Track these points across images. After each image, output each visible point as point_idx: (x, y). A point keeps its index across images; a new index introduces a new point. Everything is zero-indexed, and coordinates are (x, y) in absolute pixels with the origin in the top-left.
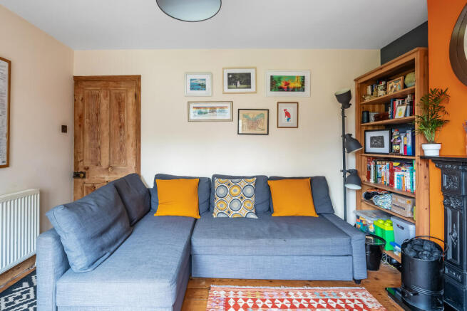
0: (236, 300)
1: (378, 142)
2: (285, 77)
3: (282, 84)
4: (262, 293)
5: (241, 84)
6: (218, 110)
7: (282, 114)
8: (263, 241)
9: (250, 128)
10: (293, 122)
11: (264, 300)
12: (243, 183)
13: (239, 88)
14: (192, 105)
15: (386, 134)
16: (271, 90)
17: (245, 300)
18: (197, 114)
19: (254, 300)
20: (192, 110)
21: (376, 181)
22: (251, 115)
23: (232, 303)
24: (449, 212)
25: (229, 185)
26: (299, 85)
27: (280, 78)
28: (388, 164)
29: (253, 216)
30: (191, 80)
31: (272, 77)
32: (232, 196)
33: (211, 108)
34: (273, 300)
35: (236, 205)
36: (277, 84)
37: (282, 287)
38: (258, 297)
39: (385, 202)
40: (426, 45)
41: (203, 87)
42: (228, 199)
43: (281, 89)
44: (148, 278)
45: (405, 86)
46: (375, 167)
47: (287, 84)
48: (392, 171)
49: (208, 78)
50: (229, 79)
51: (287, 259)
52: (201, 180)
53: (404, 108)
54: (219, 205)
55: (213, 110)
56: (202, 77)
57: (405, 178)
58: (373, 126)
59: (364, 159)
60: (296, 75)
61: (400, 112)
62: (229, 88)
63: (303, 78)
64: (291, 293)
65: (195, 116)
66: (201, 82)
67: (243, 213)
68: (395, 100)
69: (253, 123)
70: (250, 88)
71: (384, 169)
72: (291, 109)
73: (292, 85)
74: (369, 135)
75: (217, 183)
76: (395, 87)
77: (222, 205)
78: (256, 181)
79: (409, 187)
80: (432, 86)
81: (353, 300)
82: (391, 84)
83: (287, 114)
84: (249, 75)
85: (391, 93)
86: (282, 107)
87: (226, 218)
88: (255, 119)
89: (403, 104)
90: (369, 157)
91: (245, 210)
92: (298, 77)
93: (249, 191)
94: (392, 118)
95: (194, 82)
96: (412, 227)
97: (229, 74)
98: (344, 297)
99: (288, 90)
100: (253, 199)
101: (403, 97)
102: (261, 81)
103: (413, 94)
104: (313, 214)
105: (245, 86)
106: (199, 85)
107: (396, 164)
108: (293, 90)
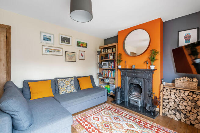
0: (80, 119)
1: (105, 65)
2: (82, 42)
3: (80, 44)
4: (86, 114)
5: (66, 41)
6: (57, 51)
7: (80, 55)
8: (85, 97)
9: (69, 59)
10: (83, 58)
11: (88, 115)
12: (70, 80)
13: (65, 43)
14: (44, 47)
15: (107, 63)
16: (77, 46)
17: (82, 117)
18: (47, 51)
19: (85, 116)
20: (44, 49)
21: (104, 75)
22: (70, 54)
23: (79, 120)
24: (122, 80)
25: (64, 81)
26: (85, 46)
27: (80, 42)
28: (107, 71)
29: (75, 91)
30: (44, 35)
31: (77, 41)
32: (67, 85)
33: (54, 49)
34: (90, 114)
35: (69, 88)
36: (79, 44)
37: (90, 110)
38: (85, 115)
39: (107, 81)
40: (118, 42)
41: (50, 40)
42: (65, 86)
43: (80, 46)
44: (63, 117)
45: (113, 51)
46: (104, 72)
47: (82, 45)
48: (108, 72)
49: (52, 36)
50: (62, 39)
51: (91, 101)
52: (52, 80)
53: (112, 56)
54: (62, 89)
55: (55, 50)
56: (50, 35)
57: (112, 74)
58: (103, 60)
59: (101, 70)
60: (84, 42)
61: (111, 57)
62: (62, 42)
63: (87, 44)
64: (93, 111)
65: (46, 52)
66: (49, 38)
67: (72, 90)
68: (109, 54)
69: (71, 57)
70: (70, 44)
71: (106, 72)
72: (83, 53)
73: (83, 45)
74: (103, 63)
75: (59, 81)
76: (110, 51)
77: (63, 89)
78: (74, 79)
79: (113, 76)
80: (119, 52)
81: (107, 106)
82: (109, 50)
83: (82, 55)
84: (69, 39)
85: (109, 52)
86: (80, 52)
87: (66, 94)
88: (72, 56)
89: (111, 55)
90: (102, 69)
91: (73, 89)
92: (85, 43)
93: (73, 82)
94: (109, 59)
95: (45, 37)
96: (115, 85)
97: (62, 37)
98: (105, 106)
99: (82, 47)
100: (74, 85)
101: (111, 54)
102: (73, 42)
103: (115, 53)
104: (92, 87)
105: (68, 43)
106: (48, 39)
107: (109, 71)
108: (84, 47)
